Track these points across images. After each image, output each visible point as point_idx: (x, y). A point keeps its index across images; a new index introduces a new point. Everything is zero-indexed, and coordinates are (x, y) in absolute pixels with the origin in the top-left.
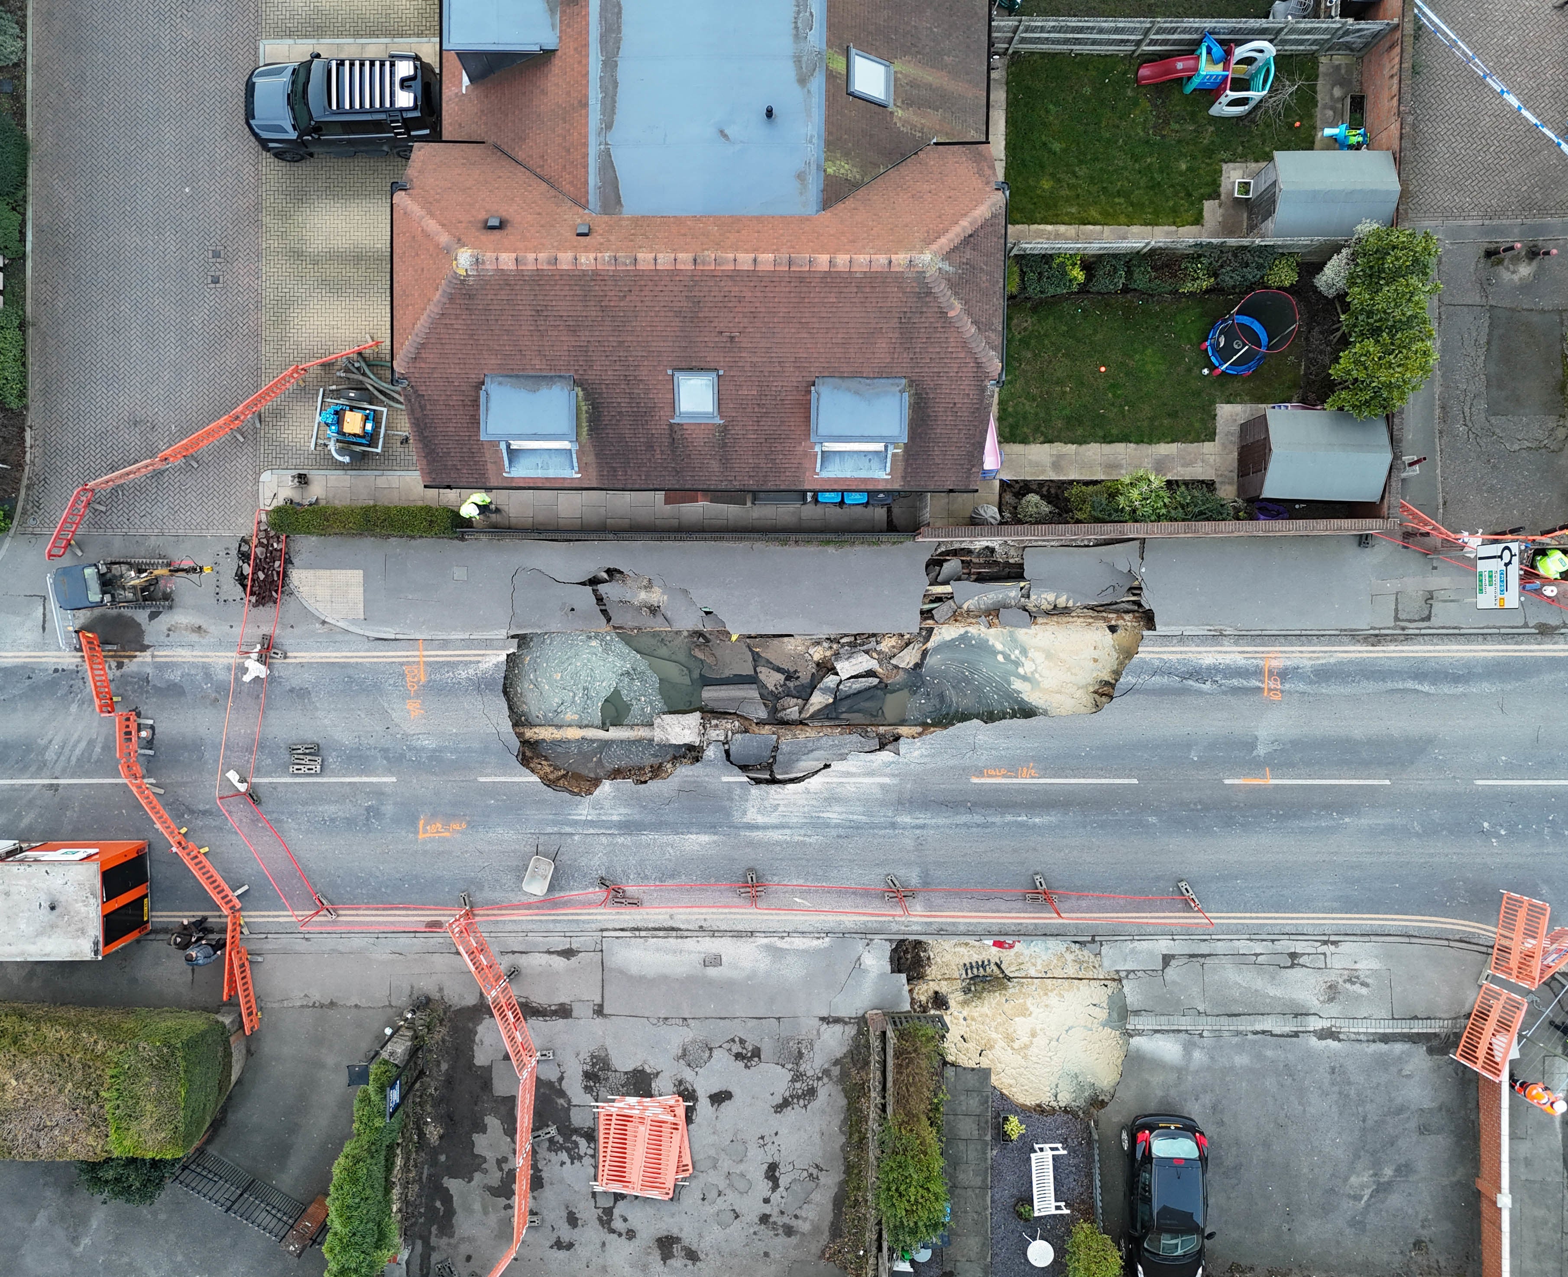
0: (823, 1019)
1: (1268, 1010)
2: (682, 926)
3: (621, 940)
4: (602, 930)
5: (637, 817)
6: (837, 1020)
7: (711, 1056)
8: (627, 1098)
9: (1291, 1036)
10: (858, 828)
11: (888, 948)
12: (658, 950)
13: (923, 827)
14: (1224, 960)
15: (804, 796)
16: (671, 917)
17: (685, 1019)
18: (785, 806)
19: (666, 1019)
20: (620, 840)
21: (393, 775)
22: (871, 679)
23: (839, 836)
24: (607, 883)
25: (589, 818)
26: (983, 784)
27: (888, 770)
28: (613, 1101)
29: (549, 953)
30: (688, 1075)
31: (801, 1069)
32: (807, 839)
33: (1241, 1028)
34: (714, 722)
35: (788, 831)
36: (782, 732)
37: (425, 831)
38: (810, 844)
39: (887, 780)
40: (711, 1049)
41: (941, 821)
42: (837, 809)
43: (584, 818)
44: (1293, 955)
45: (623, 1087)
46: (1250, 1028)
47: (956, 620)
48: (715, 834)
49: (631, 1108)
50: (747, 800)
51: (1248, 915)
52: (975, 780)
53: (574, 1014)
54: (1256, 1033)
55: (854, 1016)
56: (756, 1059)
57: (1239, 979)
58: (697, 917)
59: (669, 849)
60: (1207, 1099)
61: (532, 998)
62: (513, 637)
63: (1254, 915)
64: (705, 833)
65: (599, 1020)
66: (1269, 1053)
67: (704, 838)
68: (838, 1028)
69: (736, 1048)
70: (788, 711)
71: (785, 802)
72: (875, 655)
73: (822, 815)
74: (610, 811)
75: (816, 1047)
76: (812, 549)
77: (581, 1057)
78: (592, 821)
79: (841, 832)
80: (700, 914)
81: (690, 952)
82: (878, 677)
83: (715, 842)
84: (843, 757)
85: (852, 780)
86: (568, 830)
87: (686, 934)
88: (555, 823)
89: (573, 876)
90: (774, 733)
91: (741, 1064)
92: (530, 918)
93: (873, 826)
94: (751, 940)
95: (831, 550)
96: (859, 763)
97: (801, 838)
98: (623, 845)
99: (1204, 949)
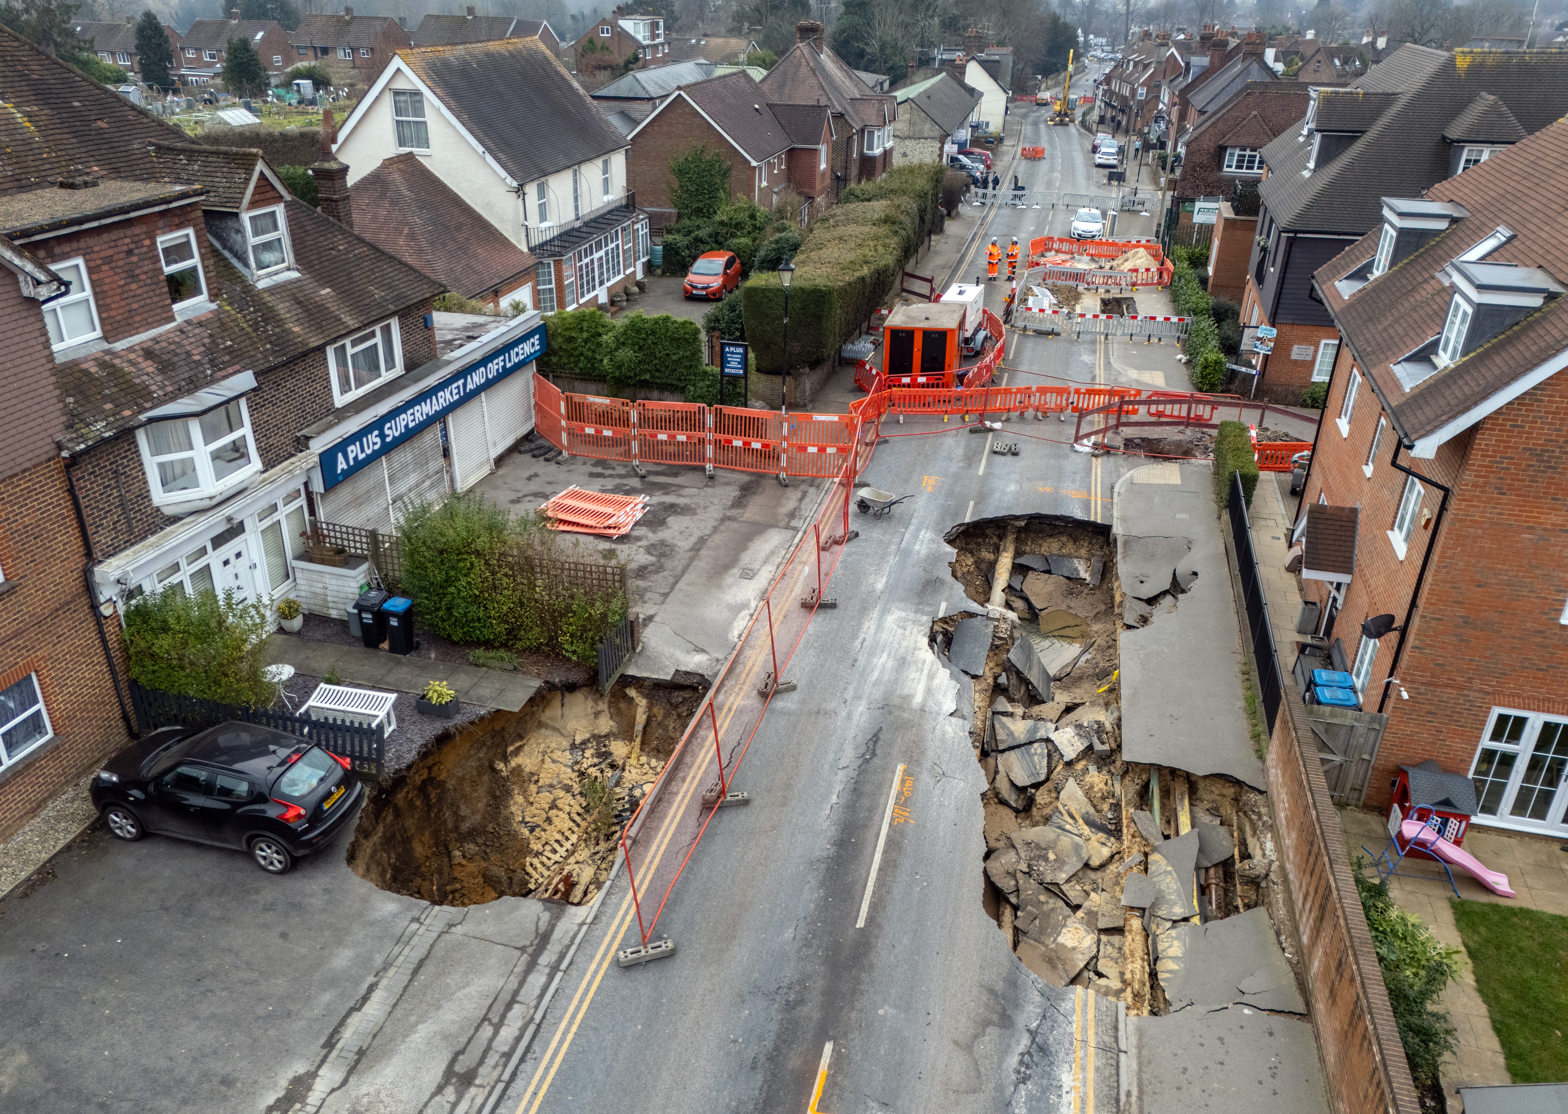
1: (398, 1013)
5: (915, 556)
9: (332, 1036)
14: (513, 983)
18: (903, 634)
20: (893, 547)
21: (984, 474)
23: (855, 661)
26: (894, 772)
27: (931, 704)
33: (391, 972)
35: (871, 631)
37: (929, 478)
38: (852, 642)
39: (918, 700)
42: (890, 663)
44: (467, 1079)
46: (384, 982)
48: (883, 592)
50: (915, 612)
51: (574, 1029)
52: (900, 768)
54: (371, 988)
57: (472, 990)
59: (875, 568)
60: (317, 902)
63: (570, 1037)
64: (886, 587)
66: (327, 997)
71: (908, 634)
74: (925, 546)
83: (874, 591)
85: (924, 678)
96: (944, 686)
97: (861, 638)
98: (888, 548)
99: (546, 959)
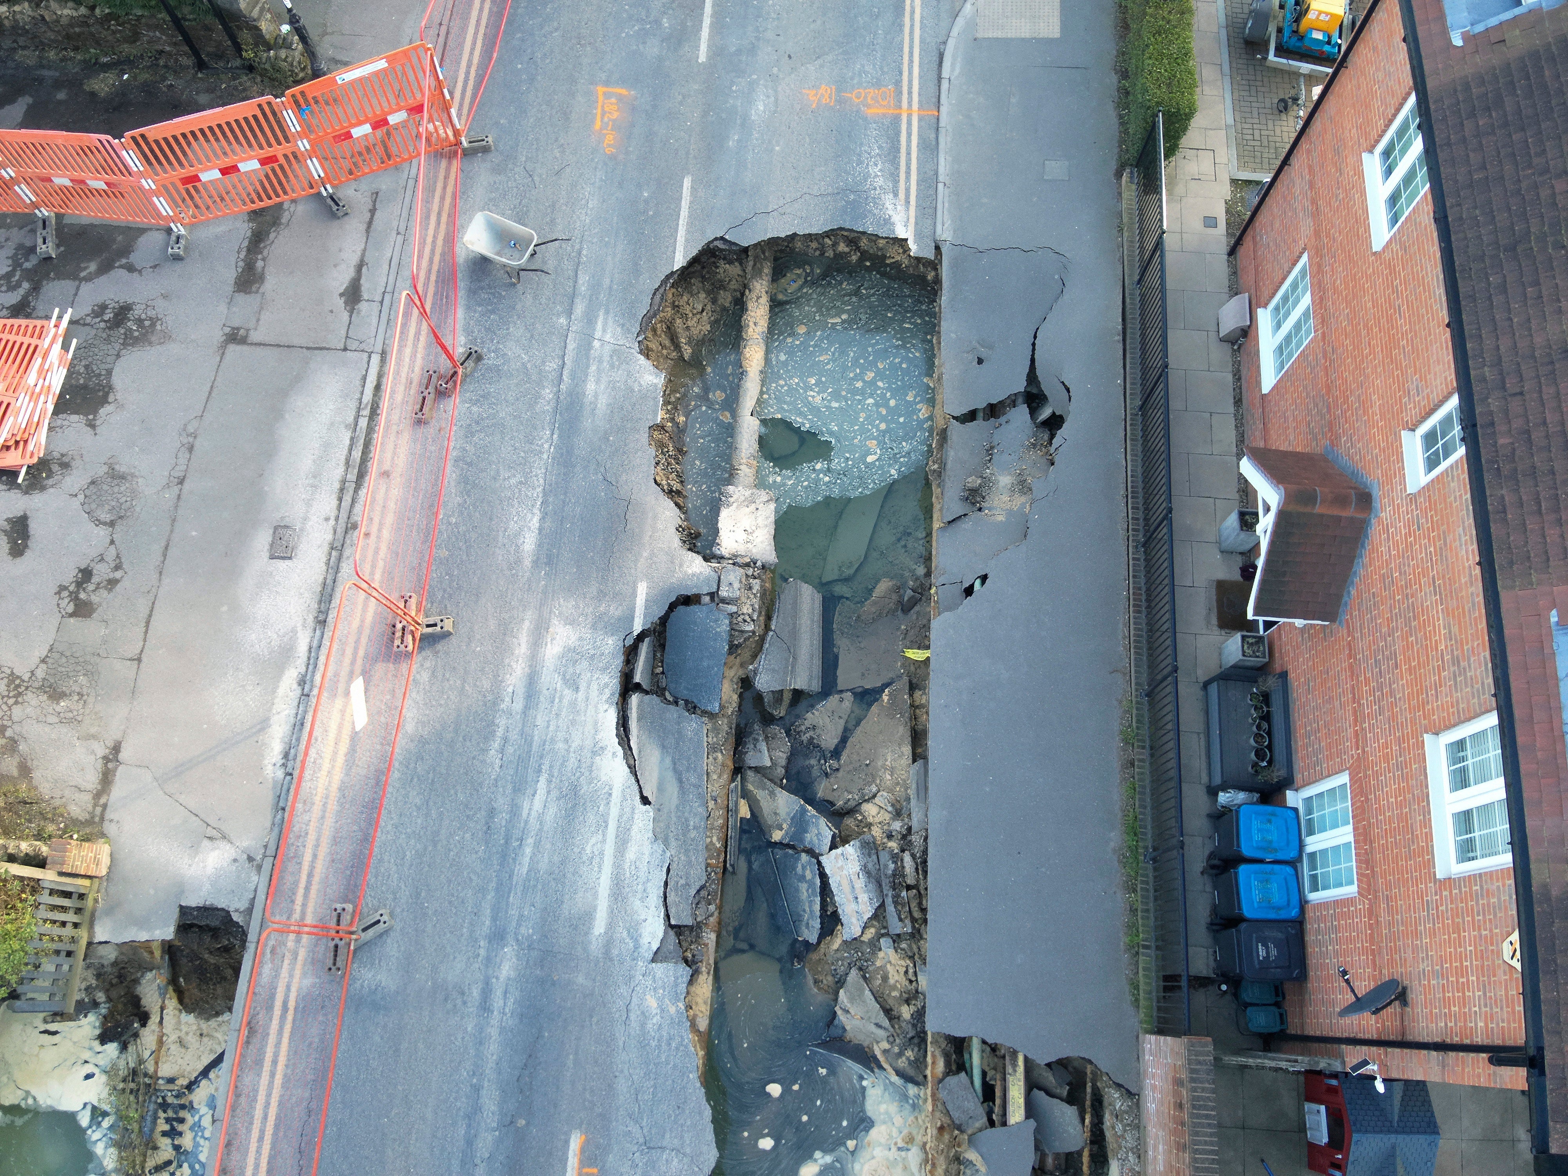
0: (116, 749)
2: (362, 492)
3: (358, 383)
4: (384, 354)
5: (587, 423)
6: (107, 779)
7: (99, 522)
8: (64, 372)
10: (504, 856)
11: (235, 905)
12: (327, 446)
13: (485, 1007)
15: (589, 743)
16: (386, 474)
17: (181, 482)
18: (573, 704)
19: (191, 449)
20: (548, 393)
21: (709, 58)
22: (817, 924)
23: (492, 812)
24: (470, 364)
25: (596, 344)
26: (564, 1161)
27: (621, 933)
28: (65, 347)
29: (359, 268)
30: (75, 480)
31: (29, 696)
32: (496, 745)
34: (756, 585)
35: (518, 706)
36: (723, 724)
37: (607, 95)
38: (485, 751)
39: (599, 927)
40: (112, 524)
41: (493, 1049)
42: (552, 810)
43: (598, 334)
45: (87, 367)
47: (941, 1129)
48: (536, 563)
49: (43, 373)
50: (594, 627)
52: (575, 1143)
53: (241, 298)
55: (109, 815)
56: (71, 608)
58: (376, 520)
59: (519, 478)
61: (284, 233)
62: (937, 248)
64: (540, 545)
65: (218, 336)
67: (529, 543)
68: (91, 779)
69: (101, 572)
70: (763, 746)
71: (581, 705)
72: (871, 933)
73: (543, 780)
74: (604, 380)
75: (64, 729)
76: (1117, 795)
77: (160, 303)
78: (589, 346)
79: (501, 819)
80: (381, 525)
81: (308, 503)
82: (821, 937)
83: (519, 561)
84: (660, 836)
85: (609, 849)
86: (579, 309)
87: (347, 498)
88: (595, 287)
89: (493, 312)
90: (722, 707)
91: (69, 576)
92: (429, 240)
93: (503, 890)
94: (310, 619)
95: (1115, 838)
96: (644, 867)
97: (500, 733)
98: (537, 397)
